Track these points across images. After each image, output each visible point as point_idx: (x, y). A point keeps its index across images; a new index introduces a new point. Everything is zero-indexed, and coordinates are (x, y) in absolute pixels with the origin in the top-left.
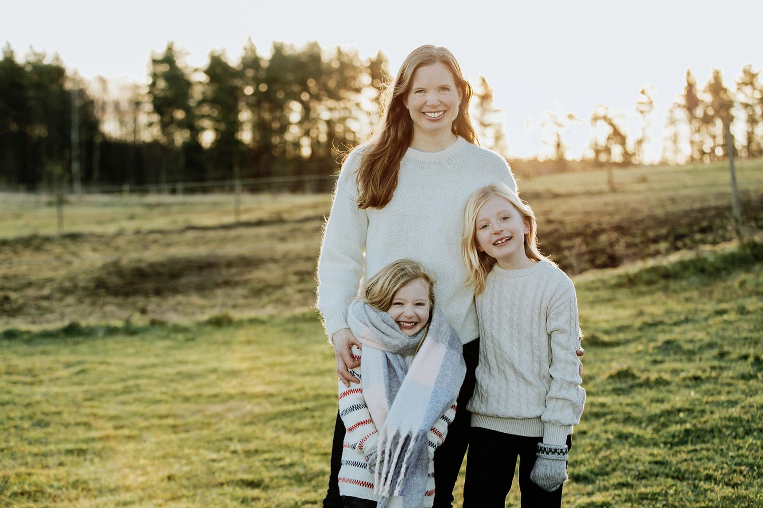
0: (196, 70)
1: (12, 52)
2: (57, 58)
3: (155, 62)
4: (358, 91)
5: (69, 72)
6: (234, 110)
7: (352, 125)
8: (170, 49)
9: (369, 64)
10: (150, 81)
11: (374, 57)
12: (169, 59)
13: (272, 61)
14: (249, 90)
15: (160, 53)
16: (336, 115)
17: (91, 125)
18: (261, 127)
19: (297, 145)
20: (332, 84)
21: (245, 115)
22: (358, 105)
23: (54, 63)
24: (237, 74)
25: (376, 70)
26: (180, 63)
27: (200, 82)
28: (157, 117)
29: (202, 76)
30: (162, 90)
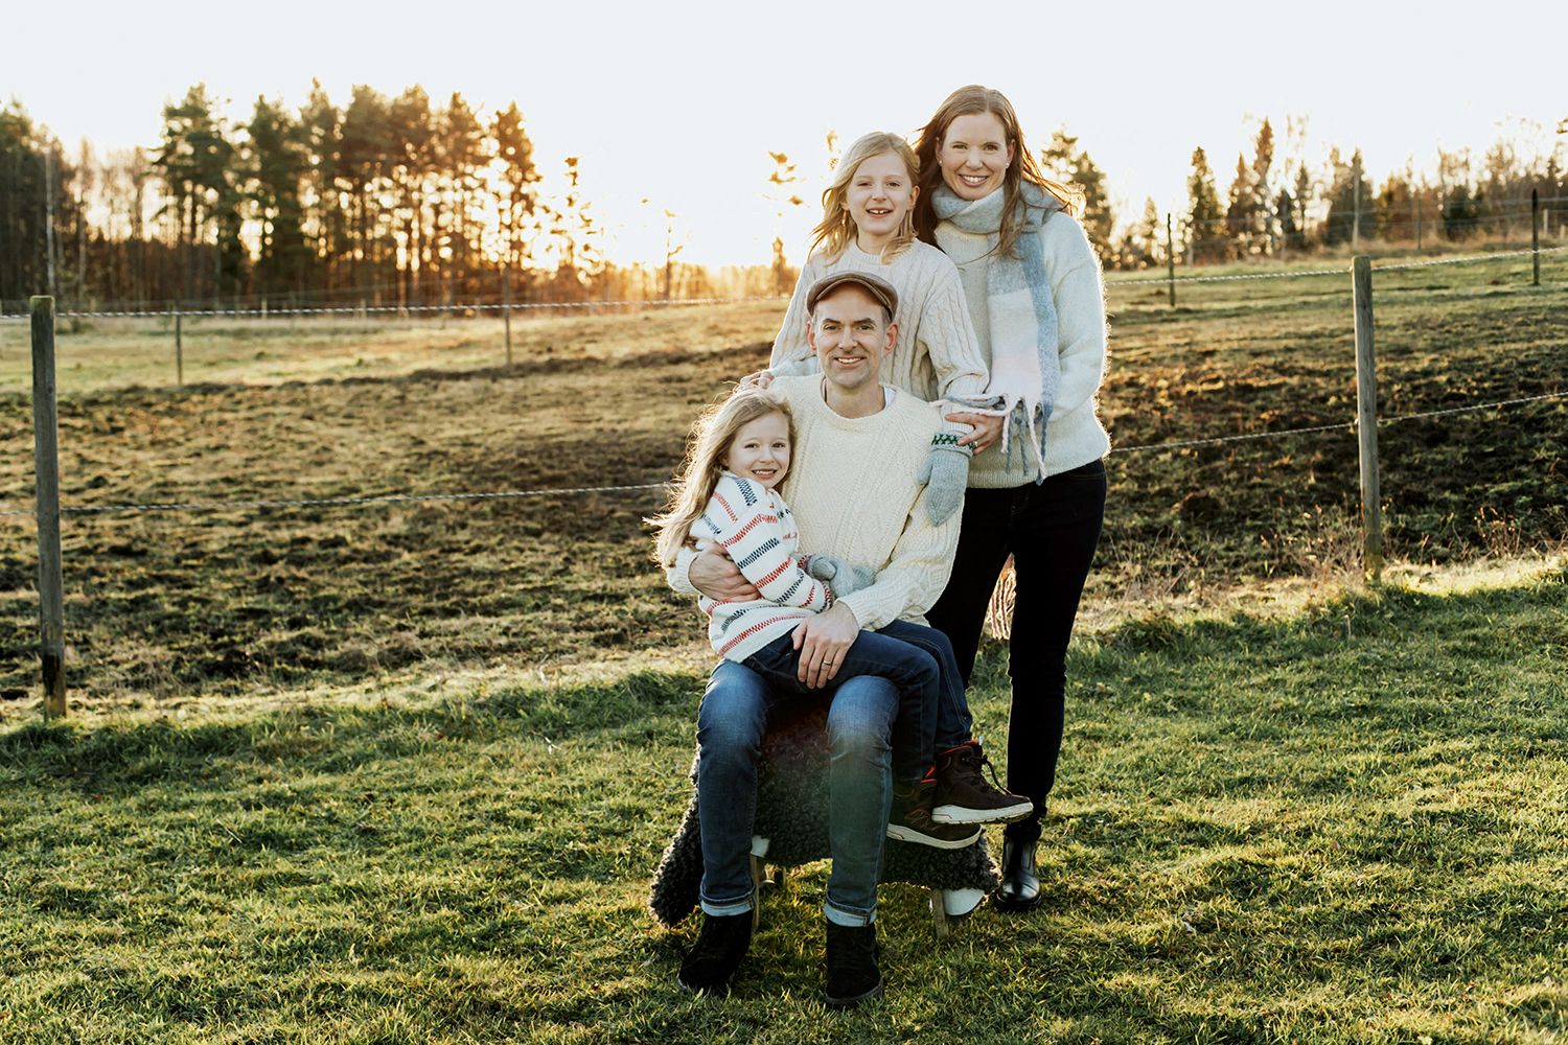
2: (17, 105)
3: (171, 113)
4: (483, 161)
5: (35, 128)
6: (294, 189)
7: (474, 213)
8: (196, 94)
9: (496, 120)
10: (162, 142)
11: (505, 111)
12: (195, 110)
13: (350, 114)
14: (315, 160)
15: (180, 99)
16: (449, 197)
17: (71, 211)
18: (334, 218)
19: (391, 242)
20: (441, 150)
21: (308, 198)
22: (483, 185)
23: (13, 112)
24: (298, 134)
25: (508, 131)
26: (214, 115)
27: (243, 146)
28: (171, 200)
29: (244, 136)
30: (183, 156)
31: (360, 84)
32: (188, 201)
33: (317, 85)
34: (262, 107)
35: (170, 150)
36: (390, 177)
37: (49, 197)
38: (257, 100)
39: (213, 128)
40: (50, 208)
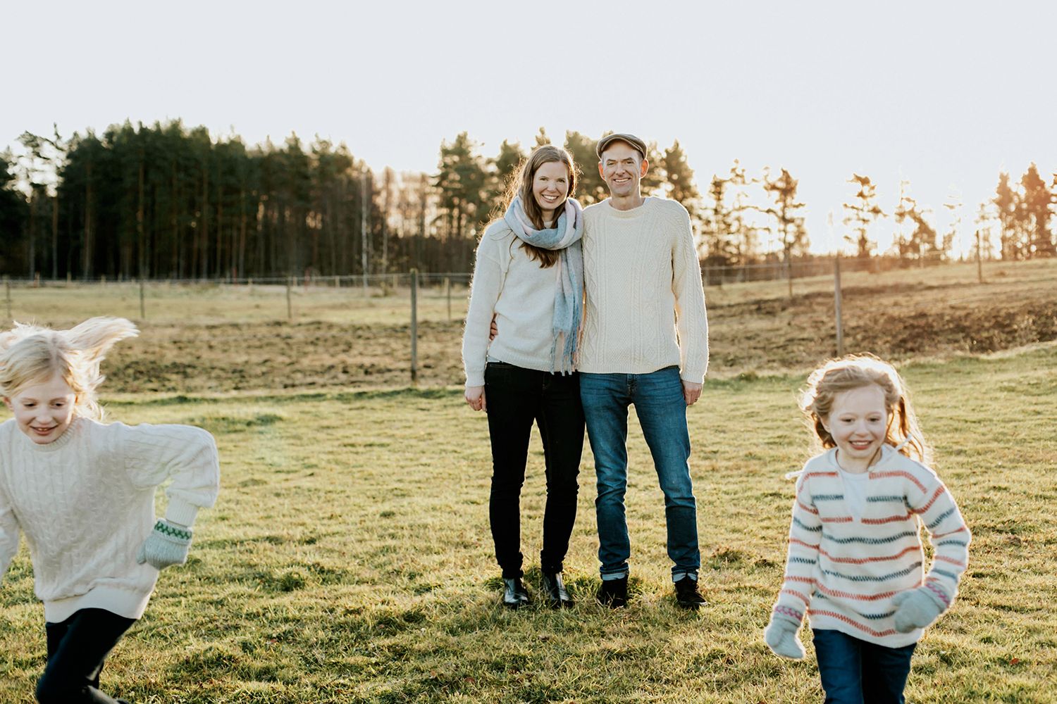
0: (489, 162)
1: (297, 140)
2: (344, 148)
3: (446, 152)
4: (656, 184)
5: (356, 162)
8: (461, 140)
9: (665, 155)
10: (439, 172)
11: (670, 148)
12: (460, 149)
15: (450, 143)
17: (378, 218)
23: (341, 152)
25: (672, 163)
26: (473, 154)
27: (492, 174)
28: (445, 211)
29: (493, 168)
30: (453, 181)
31: (572, 130)
32: (456, 212)
33: (543, 133)
34: (505, 147)
35: (443, 177)
36: (591, 195)
37: (364, 209)
38: (502, 143)
39: (473, 163)
40: (365, 216)
